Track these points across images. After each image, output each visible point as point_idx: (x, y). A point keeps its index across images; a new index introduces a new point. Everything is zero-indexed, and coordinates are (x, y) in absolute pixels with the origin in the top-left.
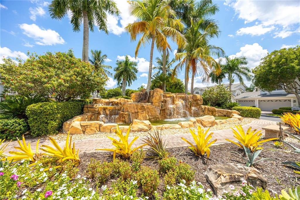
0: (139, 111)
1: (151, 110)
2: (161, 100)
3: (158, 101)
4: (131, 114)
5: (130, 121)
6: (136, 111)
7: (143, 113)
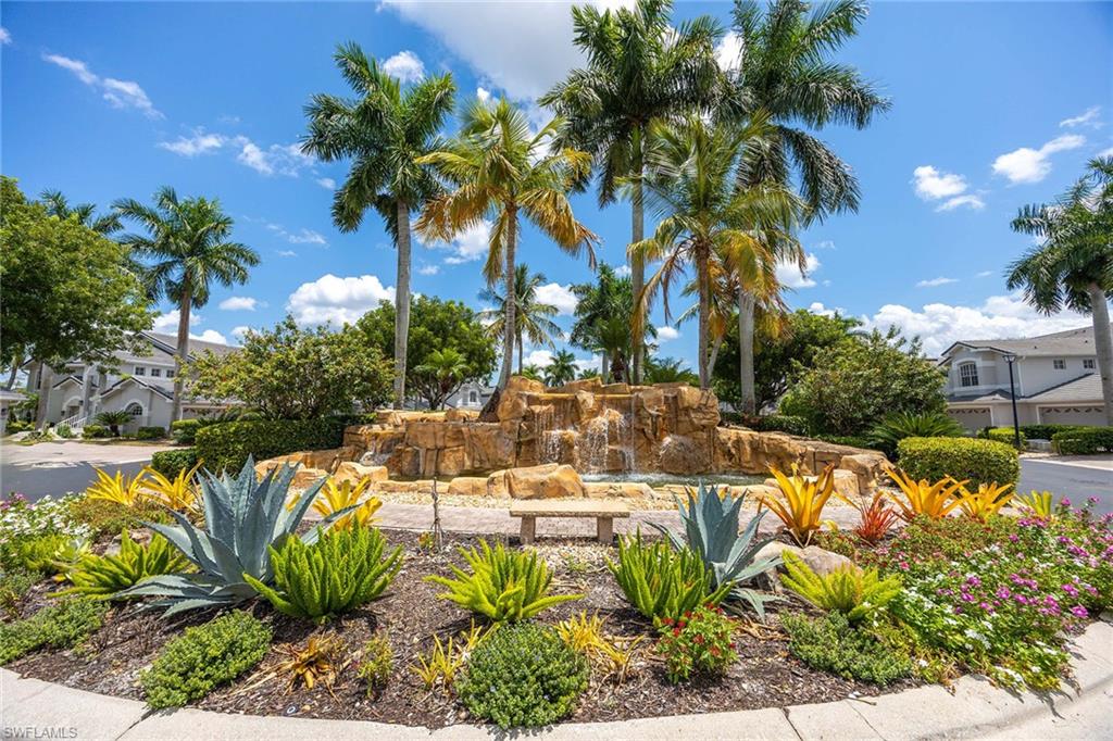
0: (449, 444)
1: (485, 441)
2: (520, 413)
3: (511, 416)
4: (422, 452)
5: (417, 469)
6: (440, 444)
7: (458, 451)
